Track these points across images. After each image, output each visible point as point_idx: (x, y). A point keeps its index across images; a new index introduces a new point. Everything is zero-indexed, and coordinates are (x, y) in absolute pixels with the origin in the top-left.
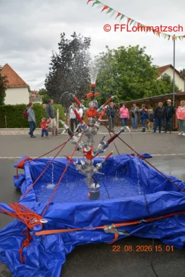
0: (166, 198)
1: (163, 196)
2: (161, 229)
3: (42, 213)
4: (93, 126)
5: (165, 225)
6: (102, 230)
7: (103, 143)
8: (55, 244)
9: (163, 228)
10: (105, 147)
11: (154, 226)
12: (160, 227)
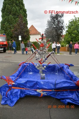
0: (65, 82)
1: (63, 81)
2: (60, 95)
3: (14, 81)
4: (42, 51)
5: (62, 94)
6: (36, 91)
7: (45, 58)
8: (17, 92)
9: (62, 95)
10: (46, 59)
11: (58, 93)
12: (60, 94)
